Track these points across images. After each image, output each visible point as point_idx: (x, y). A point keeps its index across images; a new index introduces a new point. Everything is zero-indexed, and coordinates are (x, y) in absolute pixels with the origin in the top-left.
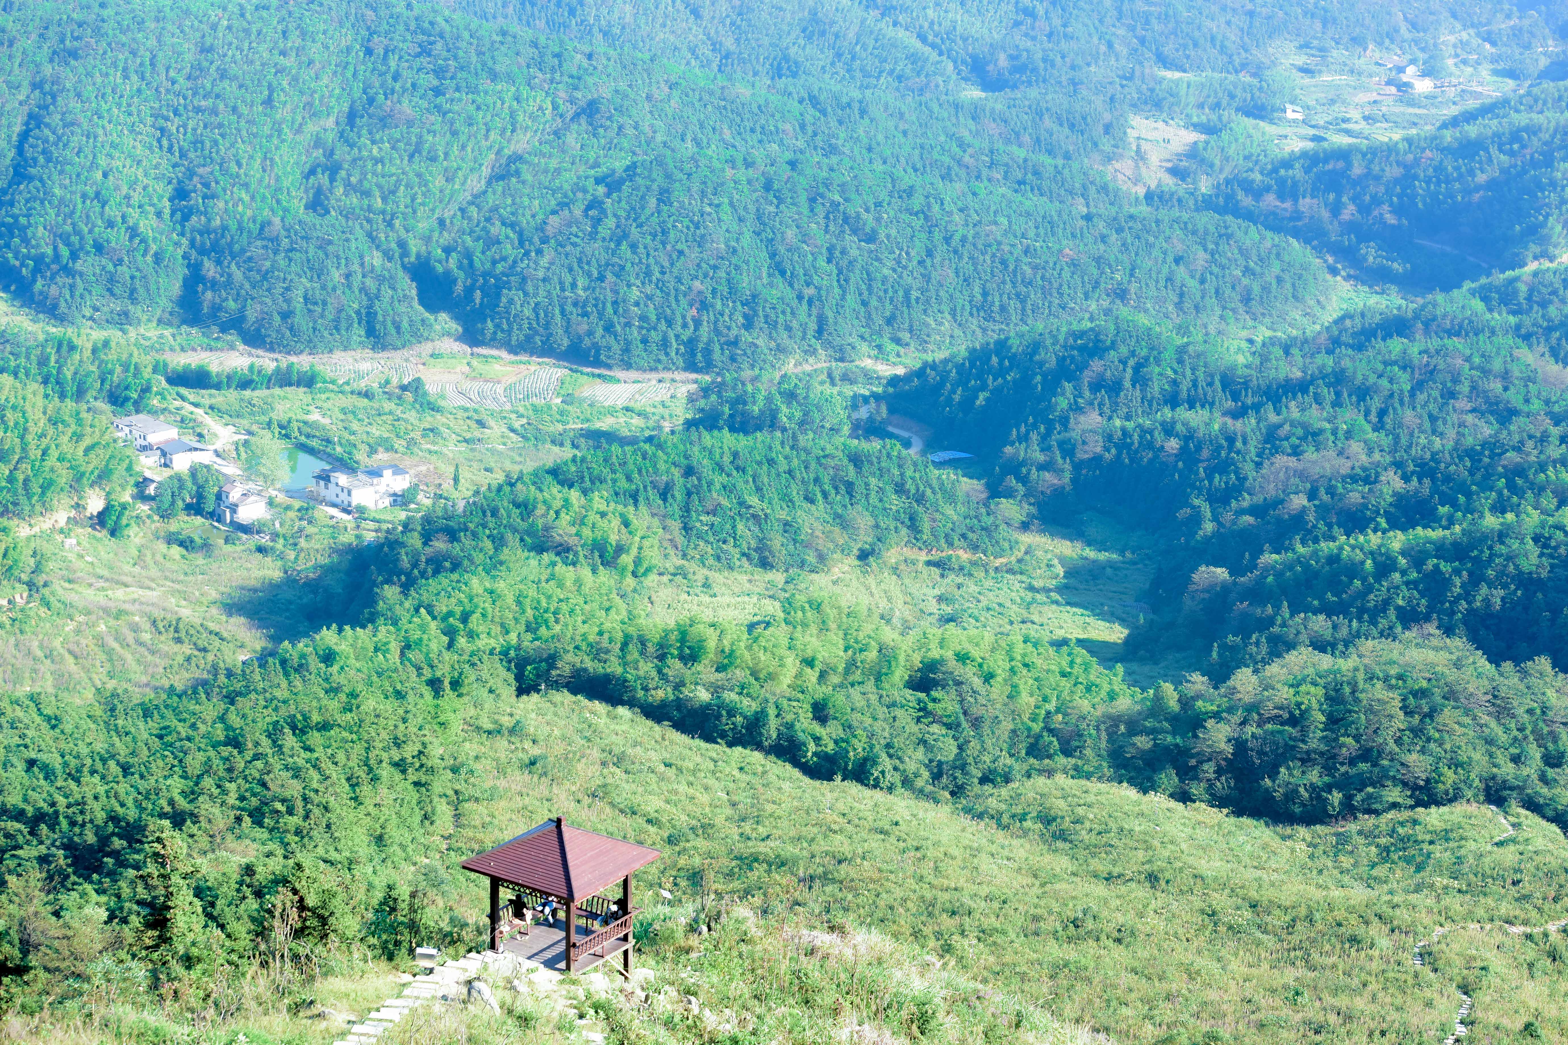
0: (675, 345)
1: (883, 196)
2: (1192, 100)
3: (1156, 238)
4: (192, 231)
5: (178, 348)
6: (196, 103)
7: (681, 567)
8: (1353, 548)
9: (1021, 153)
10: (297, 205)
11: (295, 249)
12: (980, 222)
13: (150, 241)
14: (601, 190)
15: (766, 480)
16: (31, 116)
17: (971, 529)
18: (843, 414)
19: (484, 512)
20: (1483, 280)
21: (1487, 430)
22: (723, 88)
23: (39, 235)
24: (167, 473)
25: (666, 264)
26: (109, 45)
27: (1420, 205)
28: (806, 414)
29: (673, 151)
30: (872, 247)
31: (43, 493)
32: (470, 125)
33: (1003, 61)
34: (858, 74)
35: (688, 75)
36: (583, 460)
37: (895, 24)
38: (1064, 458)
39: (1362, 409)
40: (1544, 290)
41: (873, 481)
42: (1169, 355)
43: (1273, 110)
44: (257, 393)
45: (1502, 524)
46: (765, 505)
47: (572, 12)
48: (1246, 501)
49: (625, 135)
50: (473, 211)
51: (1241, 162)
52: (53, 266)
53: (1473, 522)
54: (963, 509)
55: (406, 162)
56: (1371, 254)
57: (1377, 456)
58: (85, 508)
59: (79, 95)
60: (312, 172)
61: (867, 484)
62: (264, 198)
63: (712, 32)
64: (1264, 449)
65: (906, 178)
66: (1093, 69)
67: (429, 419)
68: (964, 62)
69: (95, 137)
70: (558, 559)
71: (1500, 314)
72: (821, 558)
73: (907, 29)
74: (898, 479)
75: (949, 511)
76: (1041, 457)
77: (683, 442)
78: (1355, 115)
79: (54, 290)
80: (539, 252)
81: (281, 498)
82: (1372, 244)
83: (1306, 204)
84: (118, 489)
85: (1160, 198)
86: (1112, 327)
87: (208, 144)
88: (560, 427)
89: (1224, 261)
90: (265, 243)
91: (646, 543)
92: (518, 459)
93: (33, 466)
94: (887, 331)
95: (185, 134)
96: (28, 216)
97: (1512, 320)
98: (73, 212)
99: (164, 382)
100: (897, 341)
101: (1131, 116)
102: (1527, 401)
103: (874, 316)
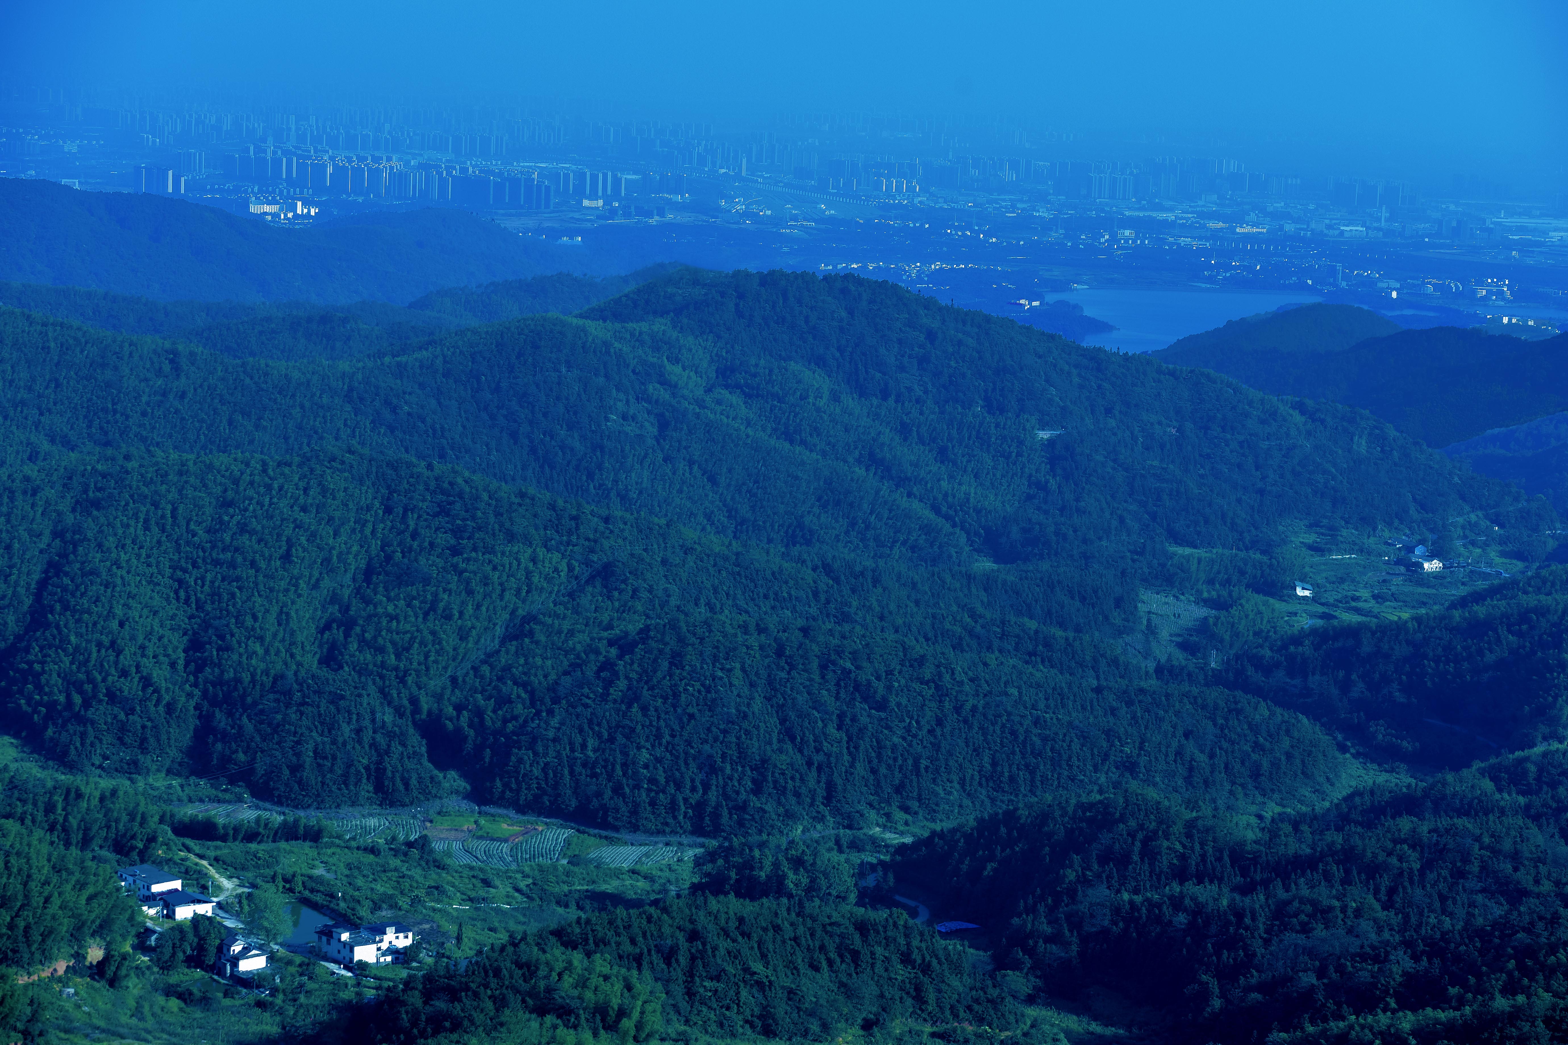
0: (683, 808)
1: (895, 665)
2: (1203, 576)
3: (1166, 712)
4: (205, 682)
5: (185, 799)
6: (214, 555)
7: (684, 1033)
8: (1363, 1027)
9: (1032, 625)
10: (311, 661)
11: (307, 704)
12: (990, 692)
13: (163, 692)
14: (614, 651)
15: (771, 947)
16: (50, 564)
17: (977, 1001)
18: (850, 882)
19: (486, 972)
20: (1493, 760)
21: (1498, 910)
22: (737, 554)
23: (53, 682)
24: (168, 924)
25: (677, 727)
26: (132, 496)
27: (1429, 684)
28: (813, 881)
29: (686, 615)
30: (883, 715)
31: (43, 940)
32: (486, 584)
33: (1015, 532)
34: (872, 544)
35: (704, 540)
36: (588, 922)
37: (909, 495)
38: (1071, 931)
39: (1372, 887)
40: (1554, 771)
41: (879, 950)
42: (1178, 828)
43: (1283, 587)
44: (262, 846)
45: (1513, 1006)
46: (769, 972)
47: (590, 476)
48: (1255, 977)
49: (639, 599)
50: (486, 669)
51: (1251, 638)
52: (65, 714)
53: (1484, 1004)
54: (969, 981)
55: (420, 619)
56: (1380, 732)
57: (1386, 935)
58: (85, 958)
59: (100, 546)
60: (327, 627)
61: (873, 953)
62: (277, 653)
63: (729, 498)
64: (1273, 925)
65: (918, 648)
66: (1104, 543)
67: (434, 876)
68: (977, 534)
69: (114, 587)
70: (559, 1022)
71: (1510, 794)
72: (825, 1027)
73: (921, 500)
74: (904, 948)
75: (956, 983)
76: (1048, 929)
77: (689, 907)
78: (1364, 593)
79: (64, 737)
80: (551, 712)
81: (281, 952)
82: (1381, 722)
83: (1315, 680)
84: (119, 939)
85: (1170, 672)
86: (1121, 800)
87: (225, 597)
88: (566, 888)
89: (1233, 736)
90: (277, 696)
91: (649, 1008)
92: (522, 919)
93: (34, 914)
94: (896, 798)
95: (202, 587)
96: (43, 663)
97: (1522, 800)
98: (87, 661)
99: (170, 832)
100: (906, 809)
101: (1142, 590)
102: (1537, 882)
103: (883, 783)
